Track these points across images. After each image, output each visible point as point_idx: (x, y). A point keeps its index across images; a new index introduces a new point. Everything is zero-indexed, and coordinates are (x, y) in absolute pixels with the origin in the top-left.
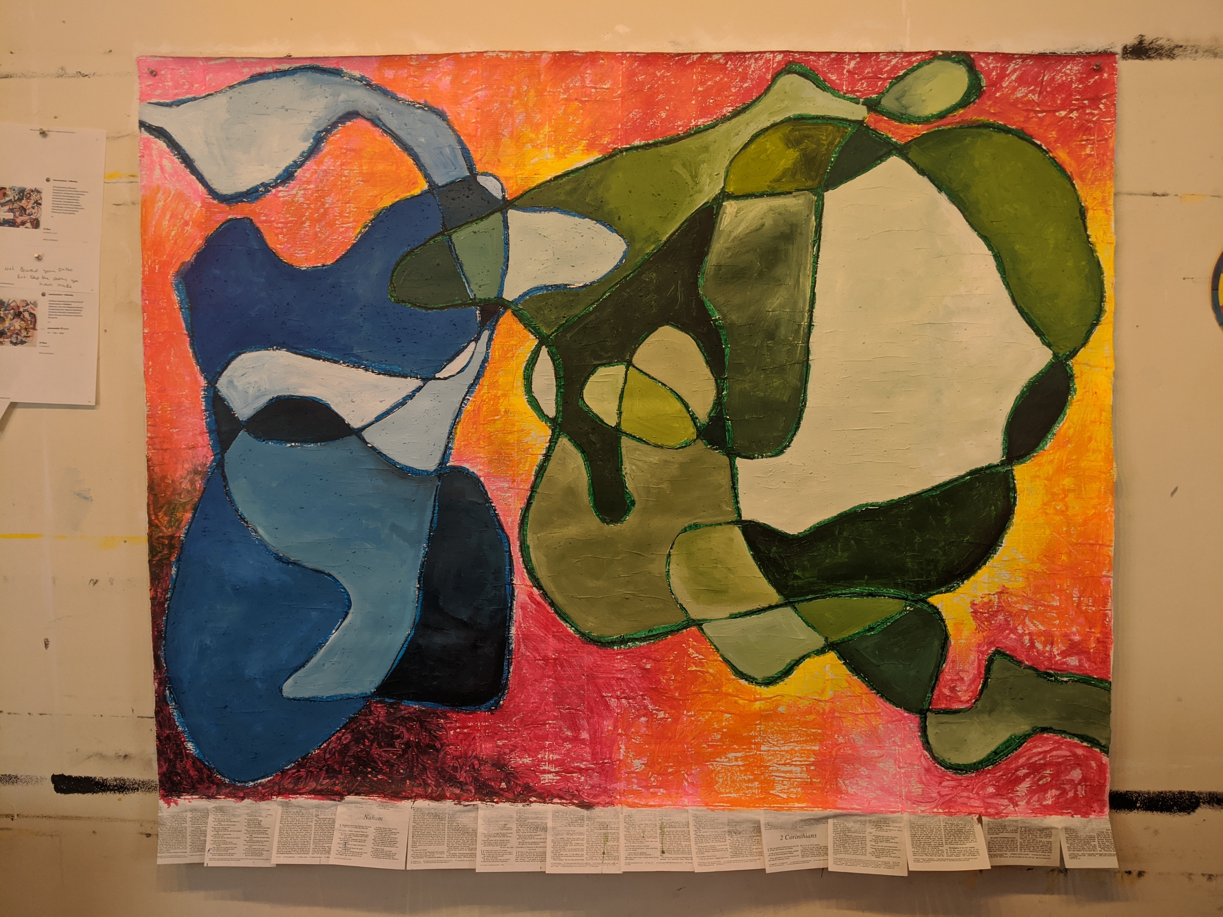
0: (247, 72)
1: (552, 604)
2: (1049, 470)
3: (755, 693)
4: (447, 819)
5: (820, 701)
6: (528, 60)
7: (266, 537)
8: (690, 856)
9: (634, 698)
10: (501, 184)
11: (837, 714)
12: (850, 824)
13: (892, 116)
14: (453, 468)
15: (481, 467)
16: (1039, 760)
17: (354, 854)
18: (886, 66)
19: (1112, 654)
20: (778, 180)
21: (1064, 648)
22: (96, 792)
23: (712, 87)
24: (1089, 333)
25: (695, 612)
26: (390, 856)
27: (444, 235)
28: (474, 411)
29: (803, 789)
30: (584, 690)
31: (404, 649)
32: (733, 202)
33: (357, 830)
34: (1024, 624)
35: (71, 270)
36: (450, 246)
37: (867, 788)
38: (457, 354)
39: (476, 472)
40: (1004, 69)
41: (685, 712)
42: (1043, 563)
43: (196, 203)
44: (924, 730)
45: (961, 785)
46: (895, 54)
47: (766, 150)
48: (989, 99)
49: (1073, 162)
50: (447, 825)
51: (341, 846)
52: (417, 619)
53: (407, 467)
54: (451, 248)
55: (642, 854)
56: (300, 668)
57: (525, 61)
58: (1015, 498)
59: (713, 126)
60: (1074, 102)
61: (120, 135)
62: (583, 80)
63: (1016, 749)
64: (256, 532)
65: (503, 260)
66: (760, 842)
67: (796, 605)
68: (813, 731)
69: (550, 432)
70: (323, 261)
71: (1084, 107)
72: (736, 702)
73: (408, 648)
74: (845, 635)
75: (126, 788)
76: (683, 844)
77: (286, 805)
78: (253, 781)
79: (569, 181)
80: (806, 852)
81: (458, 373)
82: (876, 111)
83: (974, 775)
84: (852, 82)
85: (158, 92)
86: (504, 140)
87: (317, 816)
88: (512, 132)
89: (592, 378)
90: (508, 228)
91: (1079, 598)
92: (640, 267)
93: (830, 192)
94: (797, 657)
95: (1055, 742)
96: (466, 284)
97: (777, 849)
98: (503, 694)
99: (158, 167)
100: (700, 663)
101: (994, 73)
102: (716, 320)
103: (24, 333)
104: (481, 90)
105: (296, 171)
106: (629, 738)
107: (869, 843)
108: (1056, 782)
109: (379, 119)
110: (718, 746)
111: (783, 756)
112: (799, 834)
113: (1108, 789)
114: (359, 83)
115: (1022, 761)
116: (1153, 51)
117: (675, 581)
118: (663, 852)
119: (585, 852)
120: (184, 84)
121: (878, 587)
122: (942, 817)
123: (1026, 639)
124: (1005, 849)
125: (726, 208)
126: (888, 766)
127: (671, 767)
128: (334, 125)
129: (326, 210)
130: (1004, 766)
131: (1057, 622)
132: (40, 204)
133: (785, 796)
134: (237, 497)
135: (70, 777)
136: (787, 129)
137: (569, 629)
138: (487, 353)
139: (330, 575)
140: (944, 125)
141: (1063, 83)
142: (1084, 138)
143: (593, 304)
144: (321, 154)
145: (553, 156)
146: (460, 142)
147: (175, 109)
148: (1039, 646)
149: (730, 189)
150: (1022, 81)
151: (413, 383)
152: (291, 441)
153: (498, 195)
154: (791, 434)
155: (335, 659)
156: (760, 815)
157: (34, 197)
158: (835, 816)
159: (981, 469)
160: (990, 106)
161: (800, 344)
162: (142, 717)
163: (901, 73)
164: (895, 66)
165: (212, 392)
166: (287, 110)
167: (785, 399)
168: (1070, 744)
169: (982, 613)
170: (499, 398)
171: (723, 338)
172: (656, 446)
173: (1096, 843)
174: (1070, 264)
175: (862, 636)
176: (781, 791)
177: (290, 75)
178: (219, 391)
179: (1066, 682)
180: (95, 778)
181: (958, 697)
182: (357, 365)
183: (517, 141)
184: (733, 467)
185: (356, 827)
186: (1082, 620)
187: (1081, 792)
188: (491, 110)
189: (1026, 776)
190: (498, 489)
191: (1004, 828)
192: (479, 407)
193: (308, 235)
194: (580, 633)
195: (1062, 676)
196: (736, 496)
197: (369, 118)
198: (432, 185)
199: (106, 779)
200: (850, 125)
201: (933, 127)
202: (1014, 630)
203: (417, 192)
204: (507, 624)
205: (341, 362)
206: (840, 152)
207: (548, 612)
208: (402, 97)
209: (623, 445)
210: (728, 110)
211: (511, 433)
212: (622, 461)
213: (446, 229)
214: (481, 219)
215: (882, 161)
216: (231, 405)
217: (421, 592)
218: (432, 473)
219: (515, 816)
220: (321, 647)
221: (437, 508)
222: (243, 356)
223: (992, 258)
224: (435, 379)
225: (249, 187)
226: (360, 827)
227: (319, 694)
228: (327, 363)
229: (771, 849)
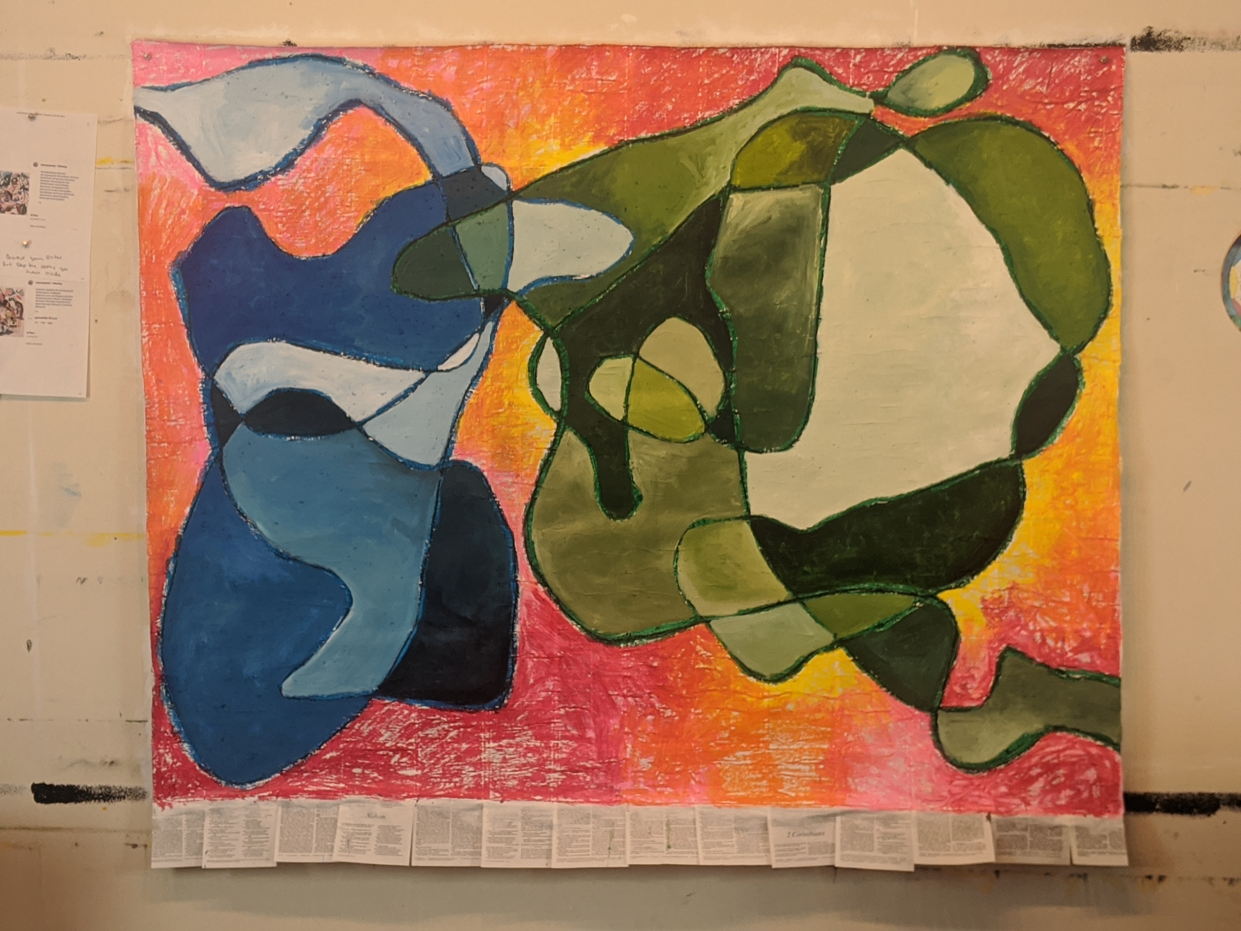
0: (246, 58)
1: (557, 601)
2: (1058, 464)
3: (763, 690)
4: (451, 817)
5: (828, 698)
6: (533, 53)
7: (266, 533)
8: (695, 850)
9: (641, 697)
10: (507, 175)
11: (846, 712)
12: (858, 821)
13: (899, 109)
14: (456, 462)
15: (484, 462)
16: (1053, 759)
17: (357, 851)
18: (892, 59)
19: (1121, 649)
20: (785, 173)
21: (1075, 645)
22: (80, 801)
23: (718, 79)
24: (1097, 327)
25: (703, 608)
26: (395, 852)
27: (448, 226)
28: (477, 404)
29: (812, 787)
30: (590, 688)
31: (406, 647)
32: (740, 195)
33: (360, 828)
34: (1035, 620)
35: (60, 258)
36: (454, 237)
37: (876, 787)
38: (461, 346)
39: (479, 466)
40: (1011, 62)
41: (693, 710)
42: (1054, 559)
43: (192, 190)
44: (935, 728)
45: (972, 784)
46: (900, 49)
47: (773, 143)
48: (996, 92)
49: (1081, 155)
50: (450, 823)
51: (344, 844)
52: (420, 617)
53: (409, 461)
54: (455, 238)
55: (647, 848)
56: (300, 666)
57: (532, 53)
58: (1024, 493)
59: (719, 119)
60: (1082, 94)
61: (111, 120)
62: (589, 70)
63: (1028, 748)
64: (255, 527)
65: (507, 251)
66: (766, 840)
67: (805, 602)
68: (823, 729)
69: (555, 426)
70: (323, 251)
71: (1093, 99)
72: (744, 700)
73: (410, 648)
74: (855, 631)
75: (112, 796)
76: (690, 839)
77: (287, 806)
78: (251, 782)
79: (575, 173)
80: (814, 849)
81: (461, 365)
82: (882, 104)
83: (985, 774)
84: (859, 76)
85: (152, 76)
86: (509, 131)
87: (318, 815)
88: (517, 123)
89: (598, 371)
90: (513, 219)
91: (1090, 593)
92: (647, 258)
93: (837, 185)
94: (805, 653)
95: (1069, 741)
96: (470, 275)
97: (785, 845)
98: (508, 693)
99: (153, 154)
100: (707, 661)
101: (1001, 66)
102: (723, 313)
103: (10, 323)
104: (487, 81)
105: (296, 159)
106: (636, 737)
107: (876, 841)
108: (1070, 782)
109: (383, 109)
110: (726, 744)
111: (792, 754)
112: (806, 831)
113: (1122, 789)
114: (361, 71)
115: (1034, 760)
116: (1162, 43)
117: (683, 577)
118: (669, 847)
119: (590, 848)
120: (179, 68)
121: (887, 583)
122: (951, 815)
123: (1038, 636)
124: (1015, 847)
125: (732, 200)
126: (898, 764)
127: (679, 766)
128: (336, 113)
129: (327, 200)
130: (1016, 766)
131: (1068, 618)
132: (27, 190)
133: (793, 795)
134: (236, 490)
135: (51, 786)
136: (794, 121)
137: (574, 627)
138: (491, 345)
139: (330, 571)
140: (950, 119)
141: (1071, 74)
142: (1093, 130)
143: (600, 295)
144: (322, 142)
145: (559, 147)
146: (465, 133)
147: (169, 94)
148: (1050, 642)
149: (737, 182)
150: (1029, 73)
151: (415, 375)
152: (290, 435)
153: (503, 186)
154: (800, 428)
155: (336, 657)
156: (767, 811)
157: (21, 182)
158: (843, 813)
159: (991, 463)
160: (997, 99)
161: (808, 337)
162: (130, 721)
163: (907, 67)
164: (901, 60)
165: (210, 384)
166: (287, 97)
167: (794, 392)
168: (1083, 744)
169: (993, 609)
170: (503, 391)
171: (731, 330)
172: (664, 440)
173: (1108, 842)
174: (1078, 256)
175: (871, 632)
176: (790, 790)
177: (290, 62)
178: (217, 383)
179: (1078, 679)
180: (79, 786)
181: (969, 695)
182: (357, 357)
183: (523, 132)
184: (741, 461)
185: (358, 825)
186: (1092, 616)
187: (1096, 792)
188: (496, 102)
189: (1040, 775)
190: (502, 484)
191: (1013, 826)
192: (482, 401)
193: (308, 224)
194: (586, 630)
195: (1074, 673)
196: (745, 491)
197: (371, 106)
198: (436, 175)
199: (91, 788)
200: (856, 118)
201: (941, 120)
202: (1025, 627)
203: (420, 182)
204: (512, 622)
205: (342, 354)
206: (847, 145)
207: (553, 609)
208: (406, 86)
209: (630, 438)
210: (735, 102)
211: (515, 426)
212: (629, 455)
213: (450, 219)
214: (486, 210)
215: (889, 154)
216: (229, 397)
217: (424, 589)
218: (434, 467)
219: (520, 814)
220: (322, 645)
221: (439, 504)
222: (241, 348)
223: (1000, 250)
224: (437, 371)
225: (247, 175)
226: (362, 825)
227: (320, 693)
228: (327, 355)
229: (778, 845)
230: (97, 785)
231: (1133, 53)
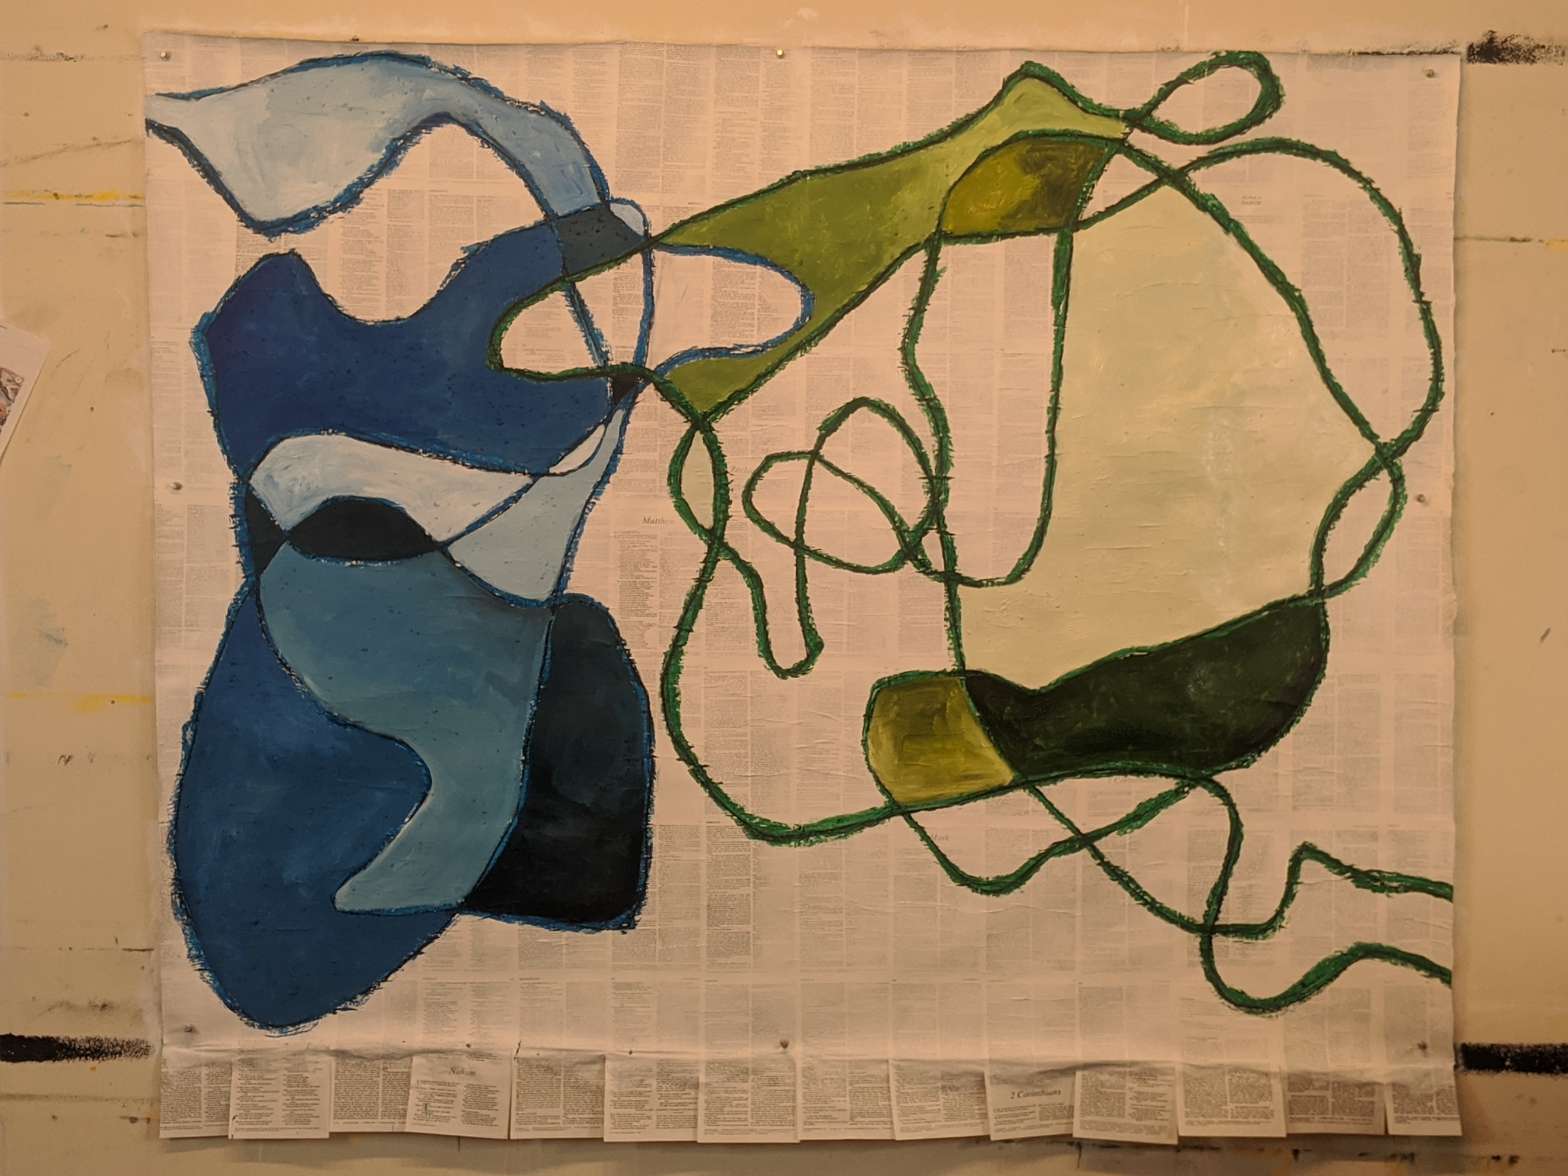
0: (296, 57)
1: (706, 784)
3: (981, 904)
4: (563, 1074)
5: (1067, 915)
7: (316, 690)
8: (888, 1120)
9: (817, 913)
10: (644, 216)
12: (1104, 1076)
13: (1162, 134)
14: (573, 596)
15: (611, 596)
17: (437, 1119)
20: (1012, 216)
22: (60, 1059)
24: (1423, 423)
25: (903, 795)
26: (488, 1121)
27: (565, 281)
28: (601, 519)
30: (749, 901)
31: (503, 844)
32: (953, 245)
33: (441, 1087)
38: (580, 441)
39: (603, 603)
44: (1207, 954)
45: (1256, 1029)
47: (997, 175)
48: (1290, 111)
49: (1402, 195)
50: (563, 1081)
51: (420, 1108)
52: (522, 803)
53: (509, 595)
54: (573, 298)
55: (825, 1117)
56: (360, 870)
58: (1327, 642)
59: (926, 144)
61: (119, 140)
62: (755, 81)
63: (1330, 980)
64: (302, 682)
66: (984, 1101)
67: (1035, 787)
69: (704, 548)
70: (397, 313)
73: (508, 844)
75: (103, 1052)
76: (882, 1103)
79: (734, 215)
80: (1047, 1113)
81: (581, 467)
82: (1140, 127)
83: (1272, 1015)
85: (171, 79)
87: (385, 1069)
89: (764, 476)
90: (653, 273)
92: (828, 327)
93: (1081, 232)
94: (1037, 855)
95: (1384, 970)
97: (1006, 1110)
98: (639, 907)
100: (906, 865)
105: (362, 192)
107: (1129, 1102)
109: (479, 125)
112: (1036, 1090)
114: (451, 76)
116: (1507, 52)
118: (854, 1115)
119: (749, 1116)
121: (1146, 762)
124: (1312, 1112)
125: (945, 252)
128: (416, 131)
130: (1317, 1003)
134: (277, 633)
135: (21, 1037)
136: (1023, 148)
137: (729, 818)
138: (621, 440)
139: (402, 742)
140: (1230, 147)
144: (397, 170)
146: (589, 159)
147: (193, 103)
149: (948, 227)
151: (519, 480)
152: (350, 559)
153: (640, 230)
154: (1031, 553)
155: (408, 858)
156: (985, 1065)
158: (1085, 1068)
159: (1283, 602)
162: (130, 950)
165: (244, 491)
166: (351, 109)
168: (1401, 975)
171: (940, 423)
172: (852, 568)
173: (1434, 1104)
177: (356, 62)
178: (253, 489)
179: (1395, 888)
180: (58, 1038)
181: (1253, 908)
182: (441, 455)
184: (953, 598)
185: (439, 1084)
190: (633, 626)
191: (1310, 1082)
192: (609, 513)
194: (744, 823)
195: (1390, 880)
196: (958, 638)
197: (464, 122)
198: (550, 214)
199: (75, 1040)
200: (1107, 145)
201: (1219, 149)
203: (528, 222)
204: (645, 812)
205: (421, 451)
207: (700, 795)
208: (511, 96)
210: (946, 123)
211: (652, 549)
213: (567, 273)
214: (617, 261)
215: (1150, 192)
216: (270, 508)
217: (527, 767)
218: (543, 603)
219: (655, 1069)
220: (390, 841)
221: (549, 652)
222: (287, 442)
223: (1296, 321)
224: (549, 474)
225: (298, 210)
226: (444, 1084)
227: (387, 907)
228: (402, 453)
229: (998, 1110)
230: (84, 1037)
231: (1471, 65)
